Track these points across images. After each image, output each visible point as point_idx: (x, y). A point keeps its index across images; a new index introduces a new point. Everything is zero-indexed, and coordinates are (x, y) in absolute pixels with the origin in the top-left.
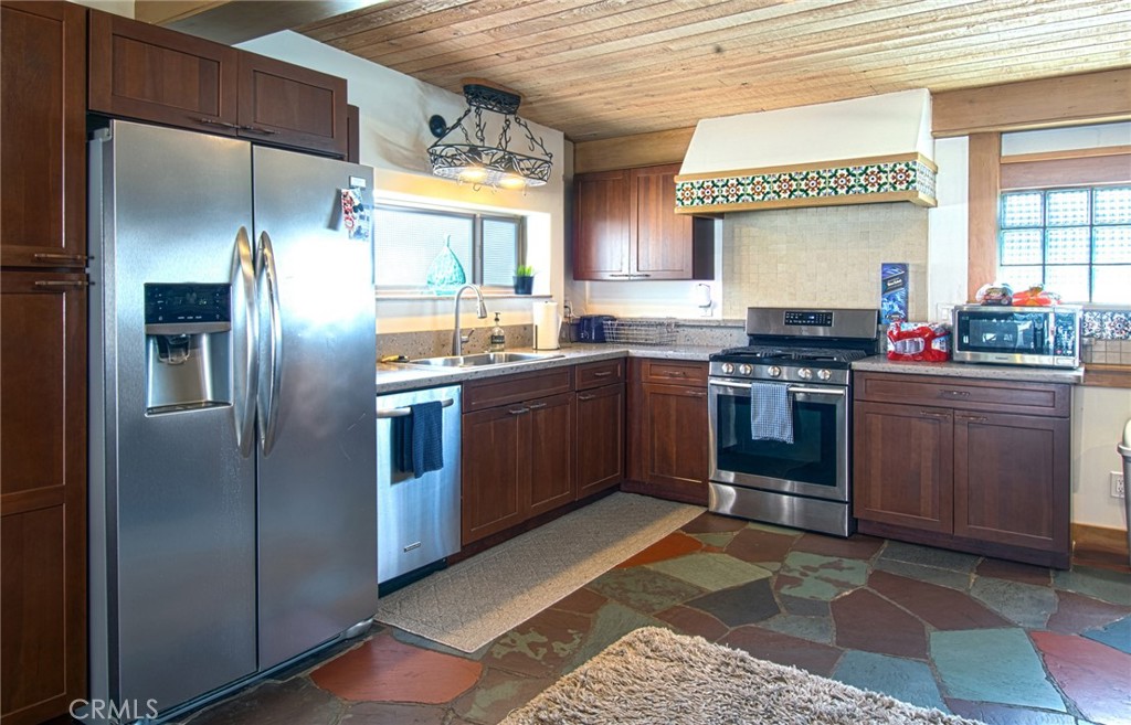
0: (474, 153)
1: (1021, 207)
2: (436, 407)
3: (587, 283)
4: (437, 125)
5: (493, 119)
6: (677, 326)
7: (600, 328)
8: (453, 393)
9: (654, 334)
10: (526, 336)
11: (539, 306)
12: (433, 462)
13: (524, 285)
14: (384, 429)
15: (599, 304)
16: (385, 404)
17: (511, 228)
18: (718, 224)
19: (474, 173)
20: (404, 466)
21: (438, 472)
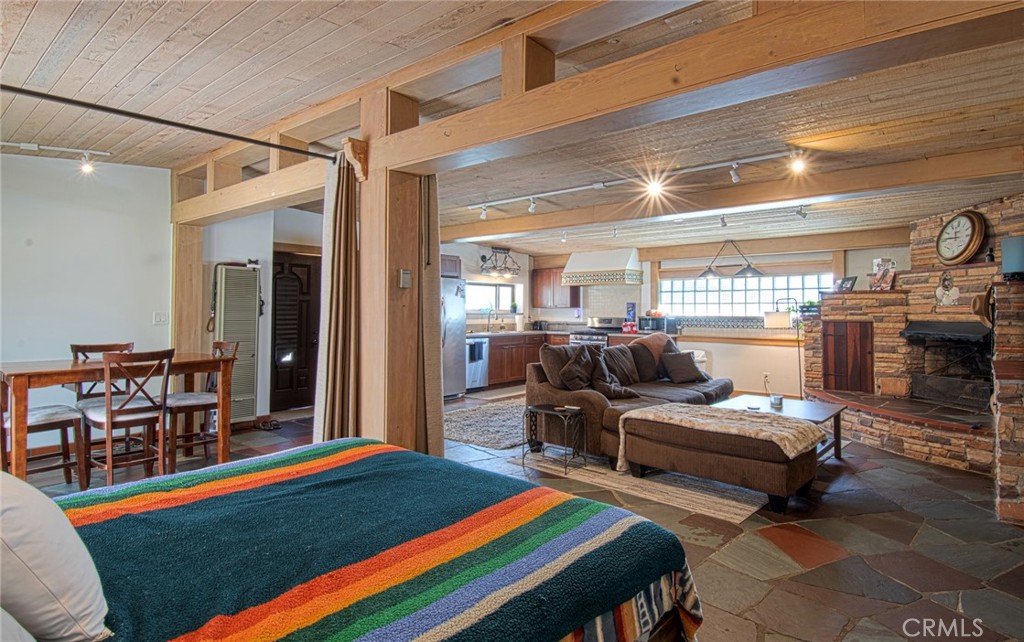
0: (494, 268)
1: (666, 285)
2: (481, 343)
3: (539, 309)
4: (484, 258)
5: (501, 256)
6: (567, 324)
7: (541, 326)
8: (486, 340)
9: (557, 327)
10: (513, 327)
11: (517, 317)
12: (480, 358)
13: (514, 309)
14: (467, 347)
15: (542, 316)
16: (468, 341)
17: (510, 289)
18: (581, 288)
19: (495, 274)
20: (473, 358)
21: (480, 362)
